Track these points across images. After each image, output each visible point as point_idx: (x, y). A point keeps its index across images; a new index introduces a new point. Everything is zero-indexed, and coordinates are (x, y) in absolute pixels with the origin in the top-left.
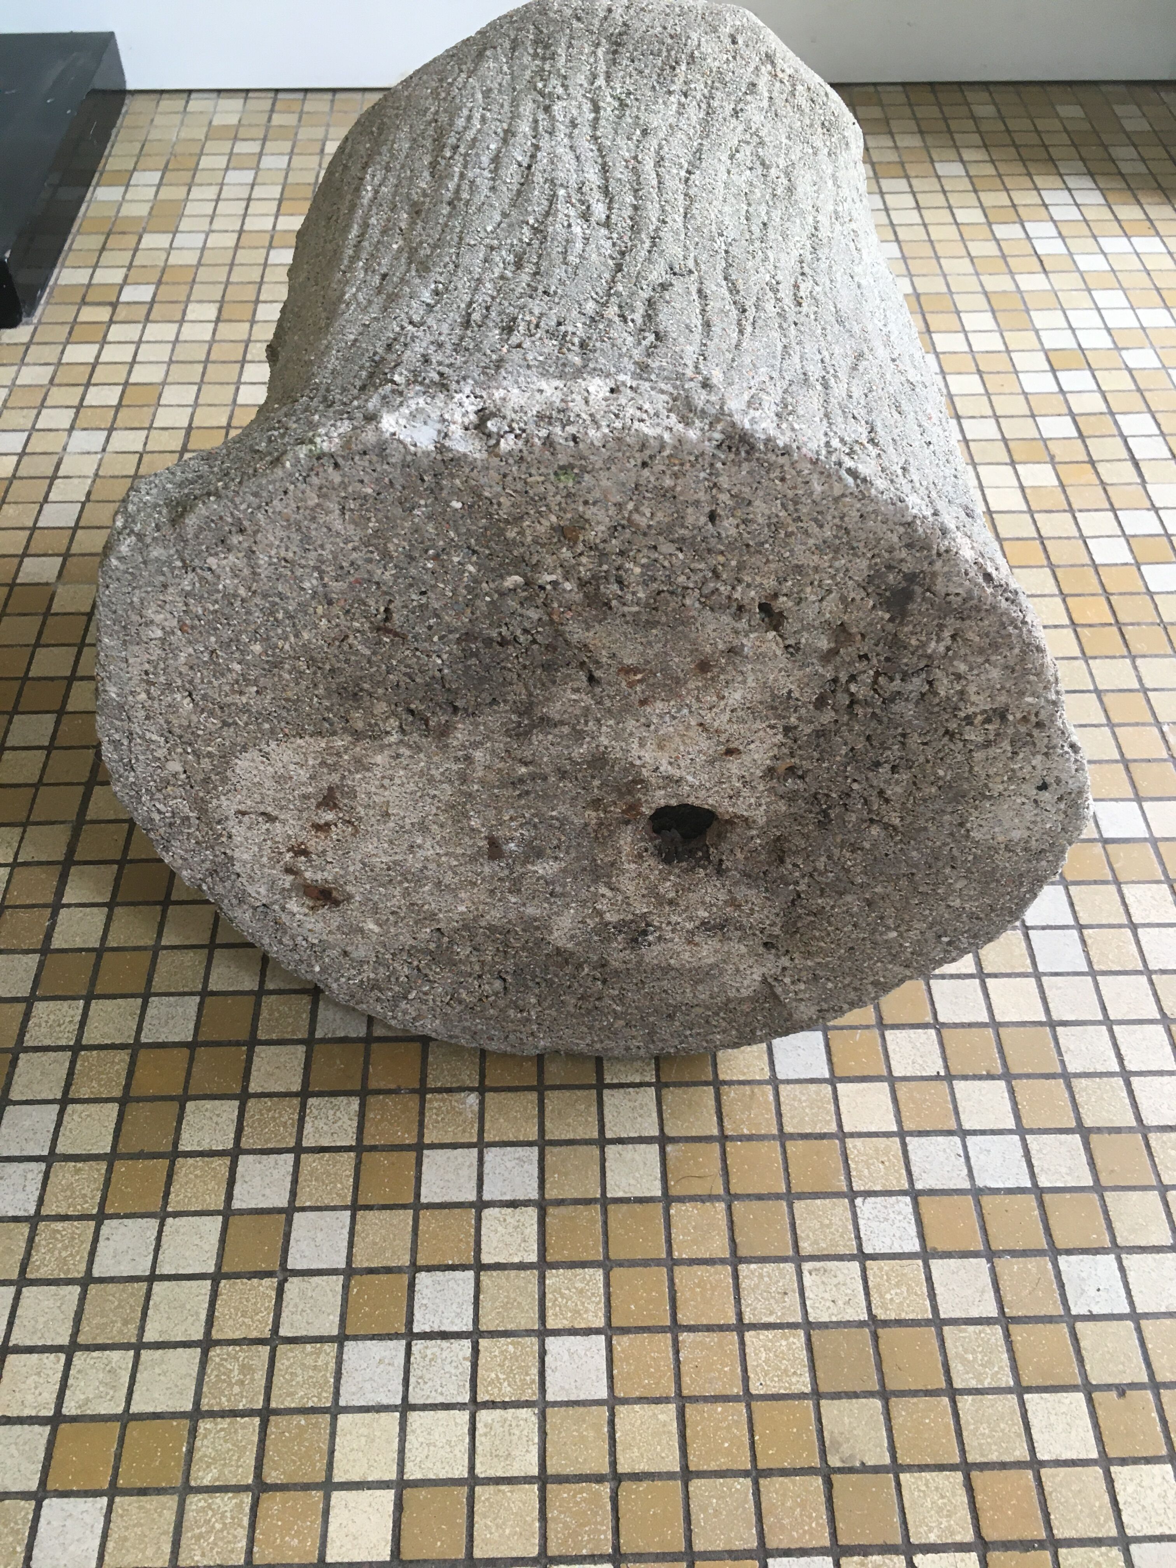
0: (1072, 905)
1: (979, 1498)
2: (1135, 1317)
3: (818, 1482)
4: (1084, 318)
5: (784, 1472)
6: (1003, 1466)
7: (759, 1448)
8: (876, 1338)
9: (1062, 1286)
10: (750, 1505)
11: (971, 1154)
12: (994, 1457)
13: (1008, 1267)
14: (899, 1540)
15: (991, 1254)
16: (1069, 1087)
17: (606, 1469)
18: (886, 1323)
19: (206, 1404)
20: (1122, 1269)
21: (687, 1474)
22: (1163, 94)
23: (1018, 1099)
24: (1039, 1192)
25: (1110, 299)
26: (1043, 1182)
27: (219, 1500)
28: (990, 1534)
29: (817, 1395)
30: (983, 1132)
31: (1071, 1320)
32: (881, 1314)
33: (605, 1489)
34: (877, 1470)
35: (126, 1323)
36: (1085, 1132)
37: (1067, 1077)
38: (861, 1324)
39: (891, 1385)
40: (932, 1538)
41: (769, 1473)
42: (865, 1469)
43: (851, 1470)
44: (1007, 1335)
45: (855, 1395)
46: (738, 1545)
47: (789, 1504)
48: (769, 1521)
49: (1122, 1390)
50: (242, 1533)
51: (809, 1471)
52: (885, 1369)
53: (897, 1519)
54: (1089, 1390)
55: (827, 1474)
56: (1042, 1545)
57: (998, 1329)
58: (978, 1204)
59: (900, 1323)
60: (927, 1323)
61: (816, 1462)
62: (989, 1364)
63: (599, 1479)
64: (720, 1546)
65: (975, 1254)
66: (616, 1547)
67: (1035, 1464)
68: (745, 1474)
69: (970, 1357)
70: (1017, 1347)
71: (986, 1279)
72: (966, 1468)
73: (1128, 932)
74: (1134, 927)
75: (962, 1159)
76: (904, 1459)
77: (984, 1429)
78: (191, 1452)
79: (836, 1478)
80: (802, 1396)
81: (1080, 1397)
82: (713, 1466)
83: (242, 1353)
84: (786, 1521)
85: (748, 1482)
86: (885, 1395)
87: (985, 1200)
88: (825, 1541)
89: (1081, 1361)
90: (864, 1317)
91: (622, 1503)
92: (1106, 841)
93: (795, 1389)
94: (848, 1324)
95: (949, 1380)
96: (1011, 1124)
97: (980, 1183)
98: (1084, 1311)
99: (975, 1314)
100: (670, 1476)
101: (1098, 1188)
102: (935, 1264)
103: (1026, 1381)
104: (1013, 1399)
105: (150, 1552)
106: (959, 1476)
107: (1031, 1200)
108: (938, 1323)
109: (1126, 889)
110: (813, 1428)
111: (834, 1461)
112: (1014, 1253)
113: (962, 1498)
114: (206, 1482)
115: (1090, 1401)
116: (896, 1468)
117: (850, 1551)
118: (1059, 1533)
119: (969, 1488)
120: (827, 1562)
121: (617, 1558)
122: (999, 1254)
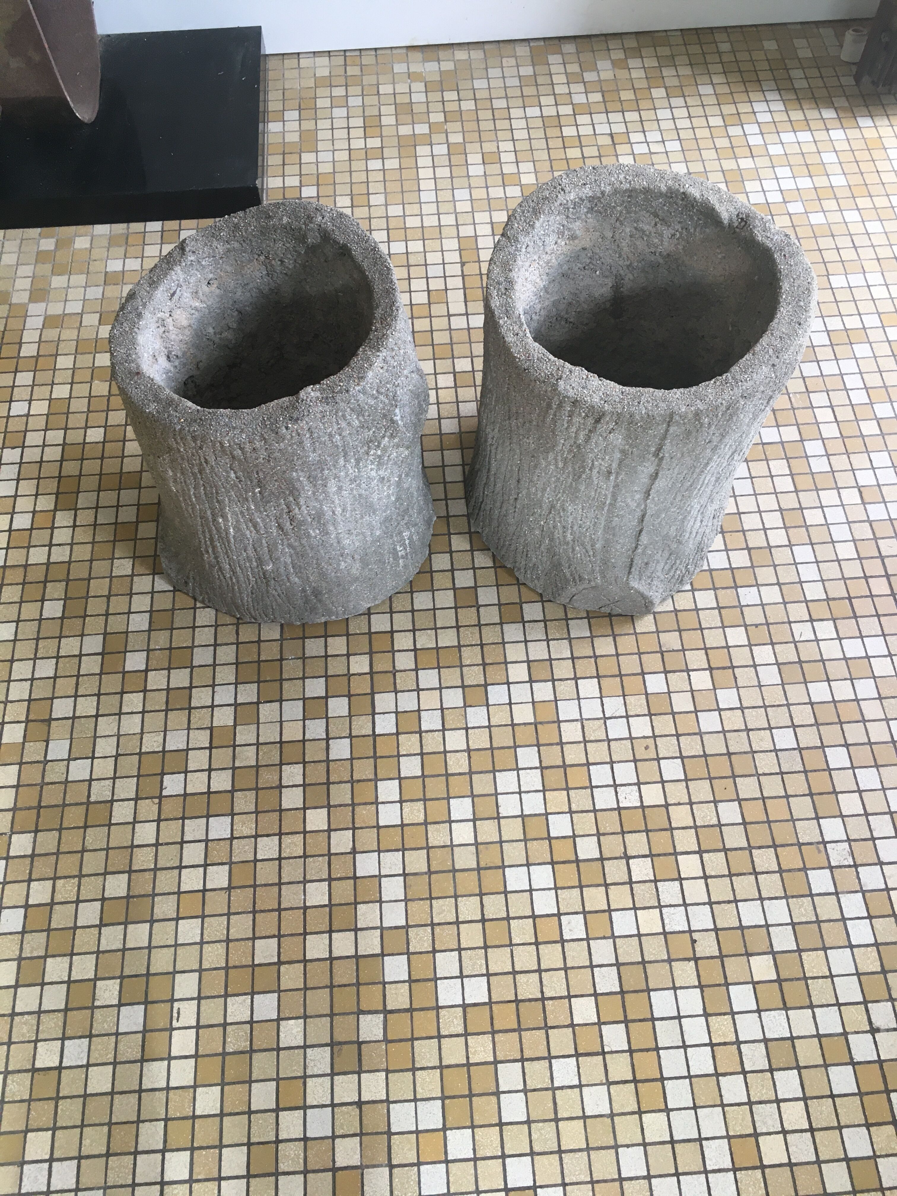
0: (749, 469)
1: (710, 656)
2: (762, 605)
3: (659, 655)
4: (770, 185)
5: (648, 653)
6: (718, 648)
7: (640, 647)
8: (676, 615)
9: (738, 597)
10: (638, 662)
11: (709, 559)
12: (715, 646)
13: (720, 593)
14: (685, 668)
15: (715, 589)
16: (744, 535)
17: (592, 655)
18: (680, 611)
19: (462, 643)
20: (759, 591)
21: (618, 655)
22: (821, 30)
23: (726, 539)
24: (732, 569)
25: (783, 172)
26: (733, 566)
27: (472, 668)
28: (713, 666)
29: (658, 632)
30: (713, 551)
31: (741, 607)
32: (678, 608)
33: (593, 660)
34: (677, 651)
35: (430, 622)
36: (749, 549)
37: (744, 531)
38: (671, 611)
39: (682, 628)
40: (695, 668)
41: (644, 653)
42: (674, 651)
43: (670, 651)
44: (720, 612)
45: (670, 631)
46: (635, 672)
47: (650, 661)
48: (644, 666)
49: (756, 626)
50: (482, 676)
51: (657, 652)
52: (680, 624)
53: (684, 663)
54: (746, 626)
55: (662, 653)
56: (729, 668)
57: (717, 611)
58: (711, 574)
59: (685, 610)
60: (693, 610)
61: (658, 650)
62: (714, 620)
63: (591, 657)
64: (630, 672)
65: (710, 589)
66: (598, 674)
67: (728, 647)
68: (636, 654)
69: (707, 619)
70: (723, 615)
71: (713, 596)
72: (706, 649)
73: (770, 479)
74: (772, 477)
76: (686, 647)
77: (711, 638)
78: (460, 656)
79: (665, 654)
80: (653, 632)
81: (743, 628)
82: (626, 652)
83: (470, 629)
84: (649, 665)
85: (637, 656)
86: (680, 631)
87: (713, 573)
88: (662, 670)
89: (744, 618)
90: (673, 609)
91: (598, 664)
92: (764, 444)
93: (651, 631)
94: (668, 612)
95: (700, 625)
96: (723, 548)
97: (712, 567)
98: (745, 604)
99: (709, 606)
100: (612, 655)
101: (753, 567)
102: (696, 593)
103: (725, 624)
104: (721, 630)
105: (454, 682)
106: (704, 651)
107: (729, 572)
108: (697, 610)
109: (770, 462)
110: (657, 640)
111: (664, 649)
112: (723, 588)
113: (705, 657)
114: (468, 663)
115: (746, 630)
116: (684, 650)
117: (670, 672)
118: (734, 664)
119: (707, 654)
120: (663, 675)
121: (598, 677)
122: (718, 589)
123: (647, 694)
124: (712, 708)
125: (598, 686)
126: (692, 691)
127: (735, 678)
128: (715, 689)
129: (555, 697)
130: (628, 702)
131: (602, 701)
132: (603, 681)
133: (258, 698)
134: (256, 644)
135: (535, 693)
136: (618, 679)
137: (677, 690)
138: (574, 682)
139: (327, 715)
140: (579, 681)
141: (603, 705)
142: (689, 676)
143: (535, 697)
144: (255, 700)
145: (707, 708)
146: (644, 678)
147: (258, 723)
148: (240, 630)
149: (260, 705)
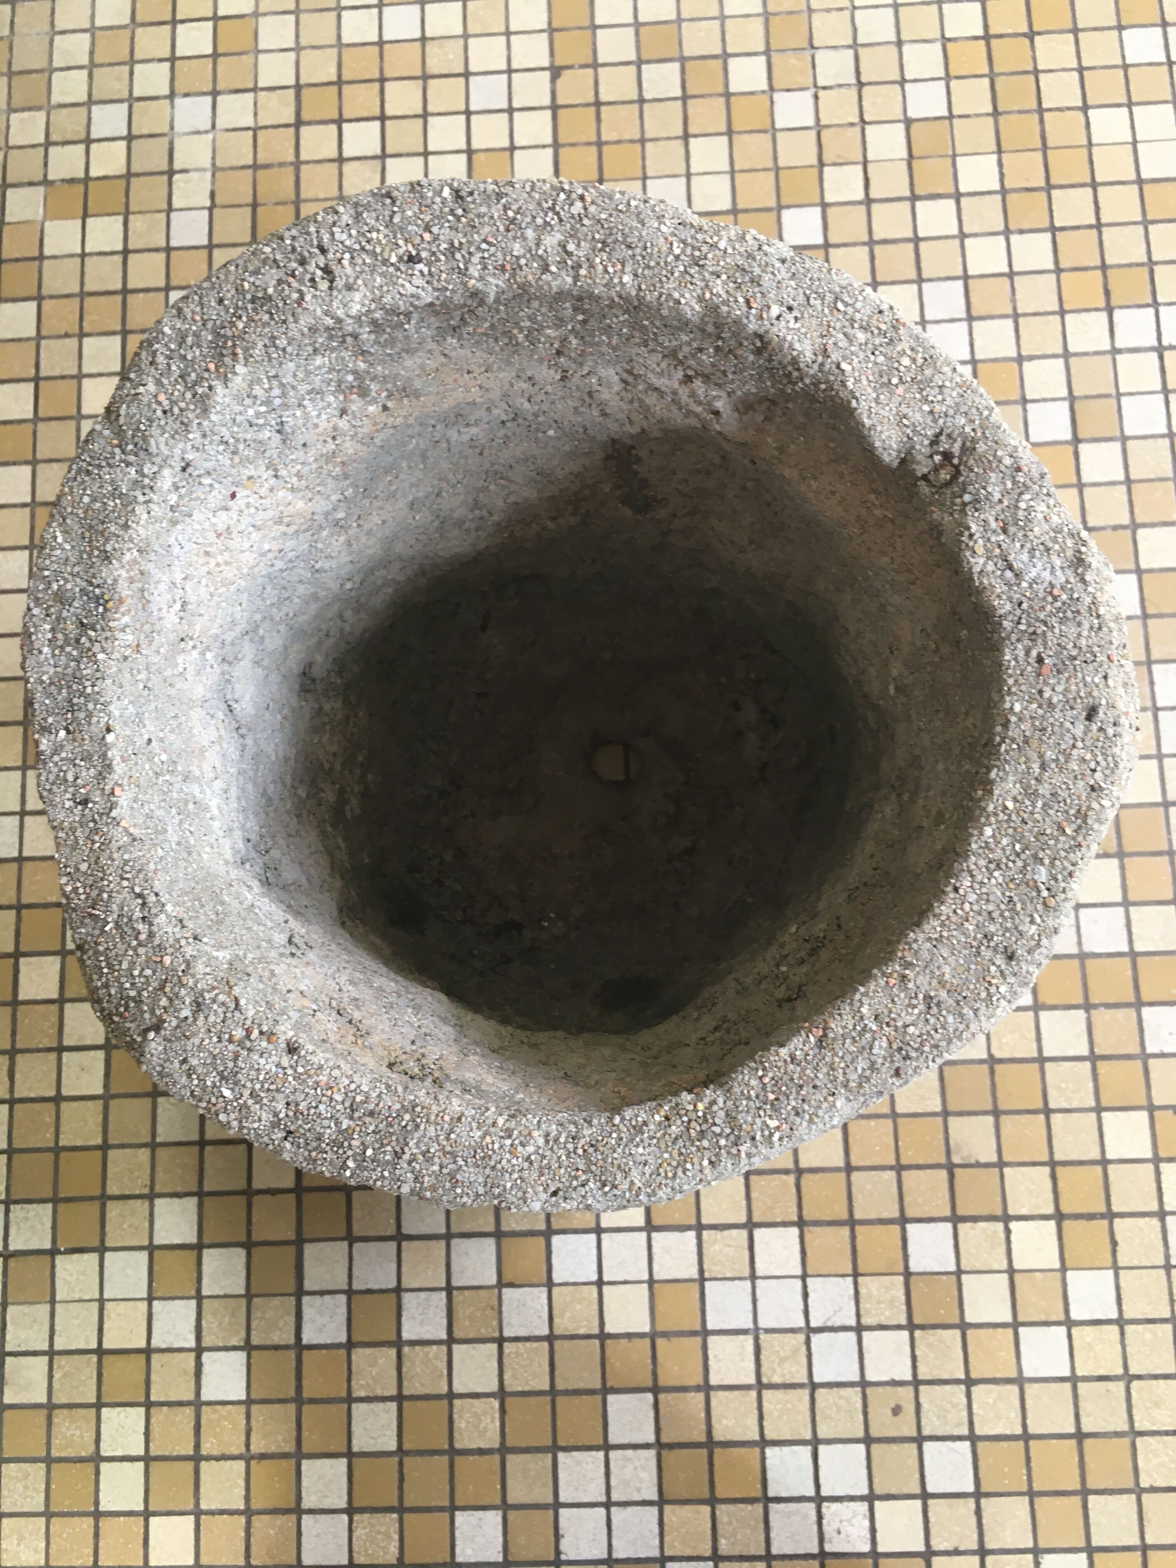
1: (1061, 1184)
3: (943, 1174)
5: (919, 1167)
6: (1081, 1163)
7: (901, 1151)
8: (992, 1072)
9: (1141, 1030)
10: (894, 1189)
11: (1082, 925)
12: (1074, 1156)
13: (1101, 1016)
14: (999, 1212)
15: (1088, 1007)
17: (791, 1165)
18: (1001, 1061)
21: (849, 1169)
23: (1128, 875)
24: (1134, 955)
26: (1139, 947)
28: (1066, 1209)
29: (946, 1113)
30: (1094, 905)
31: (1146, 1057)
32: (997, 1054)
33: (791, 1179)
34: (987, 1165)
38: (981, 1062)
39: (1002, 1106)
40: (1024, 1211)
41: (909, 1167)
42: (978, 1165)
43: (968, 1166)
44: (1094, 1070)
45: (975, 1114)
46: (885, 1215)
47: (922, 1188)
48: (907, 1199)
51: (937, 1166)
52: (999, 1095)
53: (999, 1199)
54: (1152, 1109)
55: (950, 1168)
56: (1102, 1216)
57: (1088, 1065)
58: (1083, 966)
59: (1012, 1060)
60: (1032, 1060)
61: (943, 1160)
62: (1078, 1090)
63: (786, 1172)
64: (873, 1216)
65: (1076, 1007)
66: (800, 1217)
67: (1104, 1162)
68: (891, 1168)
69: (1063, 1085)
70: (1101, 1078)
71: (1083, 1027)
72: (1053, 1164)
75: (1074, 929)
76: (1006, 1158)
77: (1068, 1137)
79: (958, 1172)
80: (935, 1114)
81: (1145, 1114)
82: (868, 1163)
84: (920, 1200)
85: (893, 1174)
86: (996, 1113)
87: (1089, 962)
88: (948, 1213)
89: (1148, 1087)
90: (985, 1056)
91: (804, 1189)
93: (930, 1109)
94: (972, 1062)
95: (1046, 1102)
96: (1118, 897)
97: (1087, 948)
98: (1156, 1050)
99: (1071, 1053)
100: (837, 1170)
103: (1105, 1103)
104: (1093, 1115)
105: (481, 1222)
106: (1047, 1170)
107: (1126, 963)
108: (1041, 1060)
110: (941, 1136)
111: (956, 1160)
112: (1108, 1006)
113: (1049, 1184)
115: (1152, 1118)
116: (1001, 1164)
117: (965, 1219)
118: (1115, 1208)
119: (1054, 1177)
120: (949, 1226)
121: (801, 1223)
122: (1095, 1006)
123: (908, 1274)
124: (1054, 1318)
125: (797, 1248)
126: (1011, 1272)
127: (1114, 1243)
128: (1064, 1269)
129: (701, 1271)
130: (863, 1291)
131: (805, 1287)
132: (812, 1233)
133: (54, 1241)
134: (51, 1106)
135: (656, 1258)
136: (845, 1231)
137: (978, 1266)
138: (744, 1233)
139: (199, 1290)
140: (758, 1233)
141: (806, 1295)
142: (1008, 1232)
143: (656, 1267)
144: (47, 1245)
145: (1042, 1318)
146: (904, 1231)
147: (53, 1302)
148: (18, 1068)
149: (59, 1259)
